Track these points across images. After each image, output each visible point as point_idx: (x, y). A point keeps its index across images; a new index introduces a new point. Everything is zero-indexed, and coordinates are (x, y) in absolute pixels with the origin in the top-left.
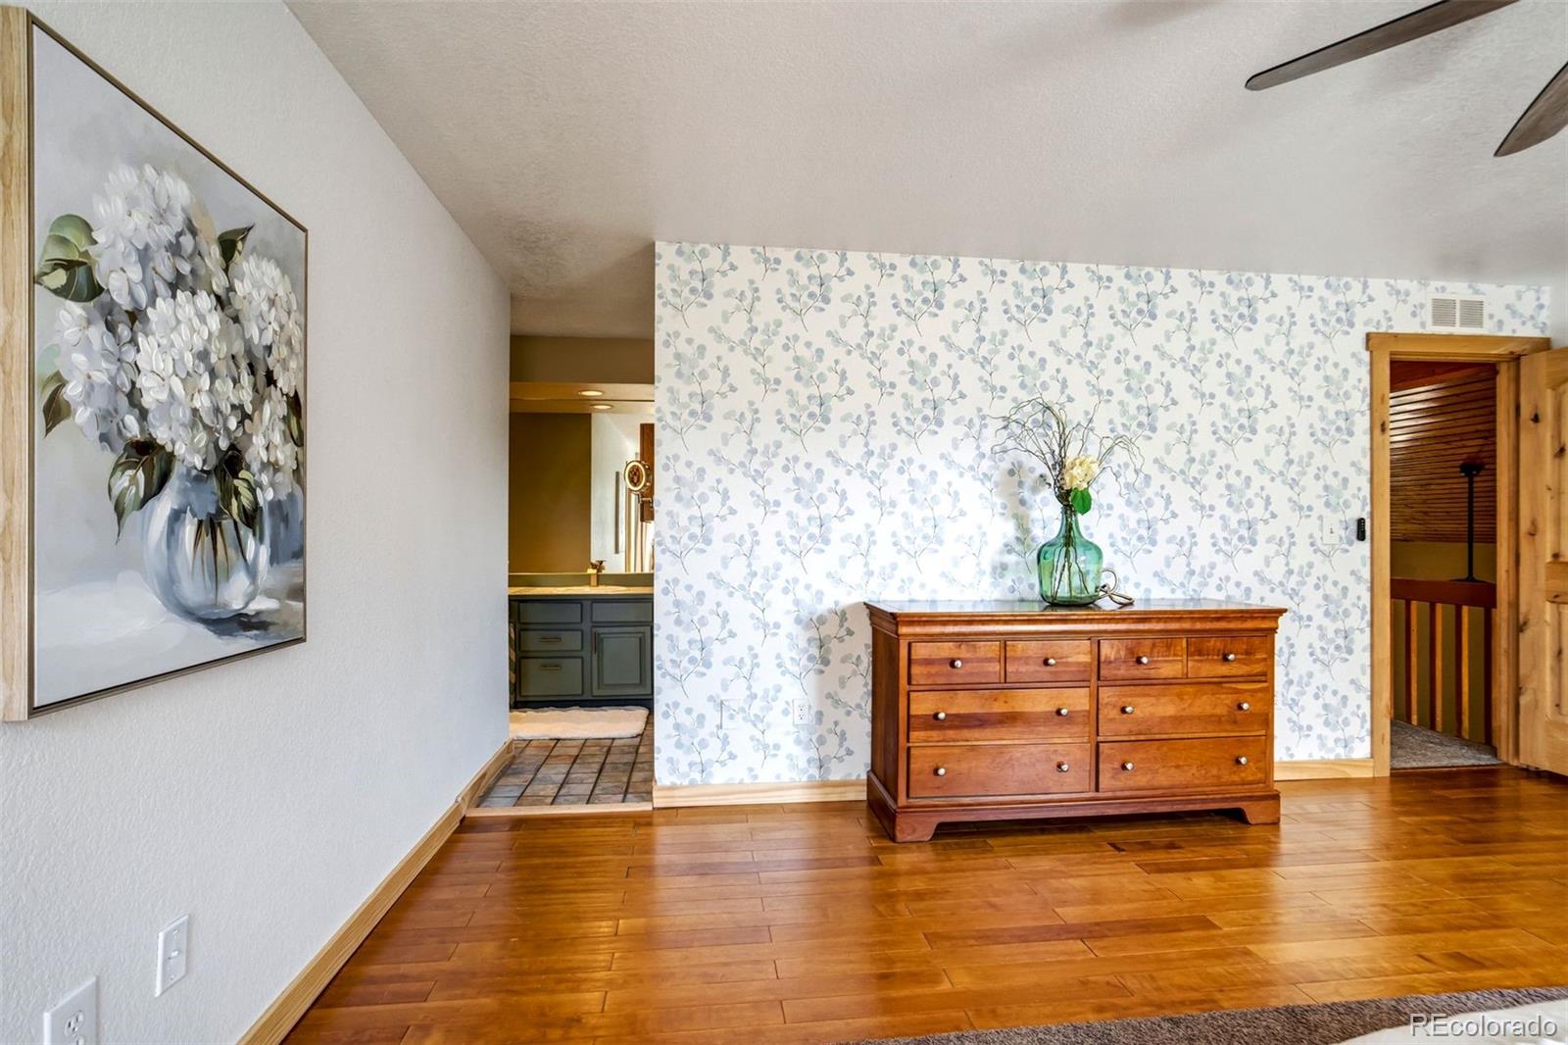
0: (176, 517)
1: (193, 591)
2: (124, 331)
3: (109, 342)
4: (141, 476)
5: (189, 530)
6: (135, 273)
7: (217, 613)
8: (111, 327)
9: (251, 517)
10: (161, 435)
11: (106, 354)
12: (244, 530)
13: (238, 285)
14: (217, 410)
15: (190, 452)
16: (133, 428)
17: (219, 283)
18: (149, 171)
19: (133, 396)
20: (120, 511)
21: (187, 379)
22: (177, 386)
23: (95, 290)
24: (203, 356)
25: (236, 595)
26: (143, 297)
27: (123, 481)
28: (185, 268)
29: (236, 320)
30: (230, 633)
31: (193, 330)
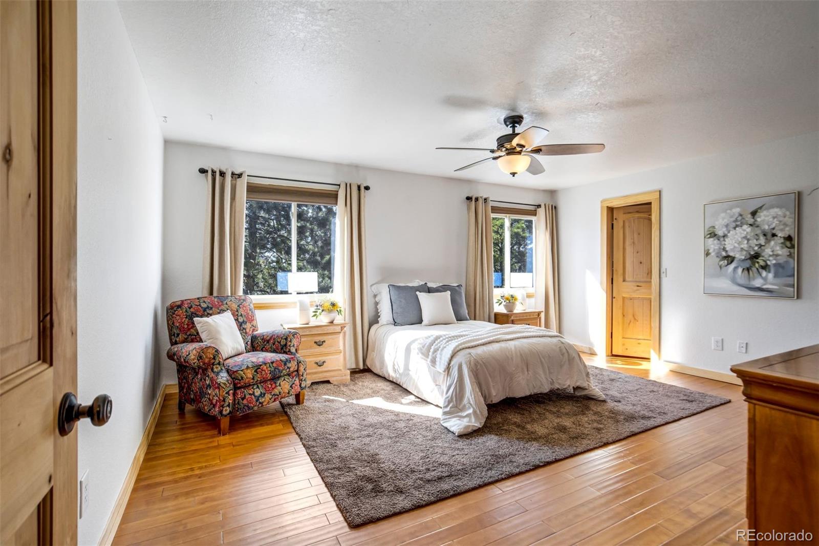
0: (736, 268)
1: (742, 281)
2: (722, 239)
3: (719, 242)
4: (726, 261)
5: (740, 270)
6: (725, 229)
7: (749, 286)
8: (719, 240)
9: (765, 267)
10: (731, 254)
11: (718, 244)
12: (760, 270)
13: (759, 220)
14: (750, 247)
15: (739, 256)
16: (724, 254)
17: (751, 221)
18: (729, 211)
19: (724, 249)
20: (721, 267)
21: (740, 243)
22: (736, 245)
23: (715, 235)
24: (745, 238)
25: (758, 283)
26: (726, 232)
27: (722, 262)
28: (739, 223)
29: (758, 227)
30: (755, 291)
31: (741, 233)
